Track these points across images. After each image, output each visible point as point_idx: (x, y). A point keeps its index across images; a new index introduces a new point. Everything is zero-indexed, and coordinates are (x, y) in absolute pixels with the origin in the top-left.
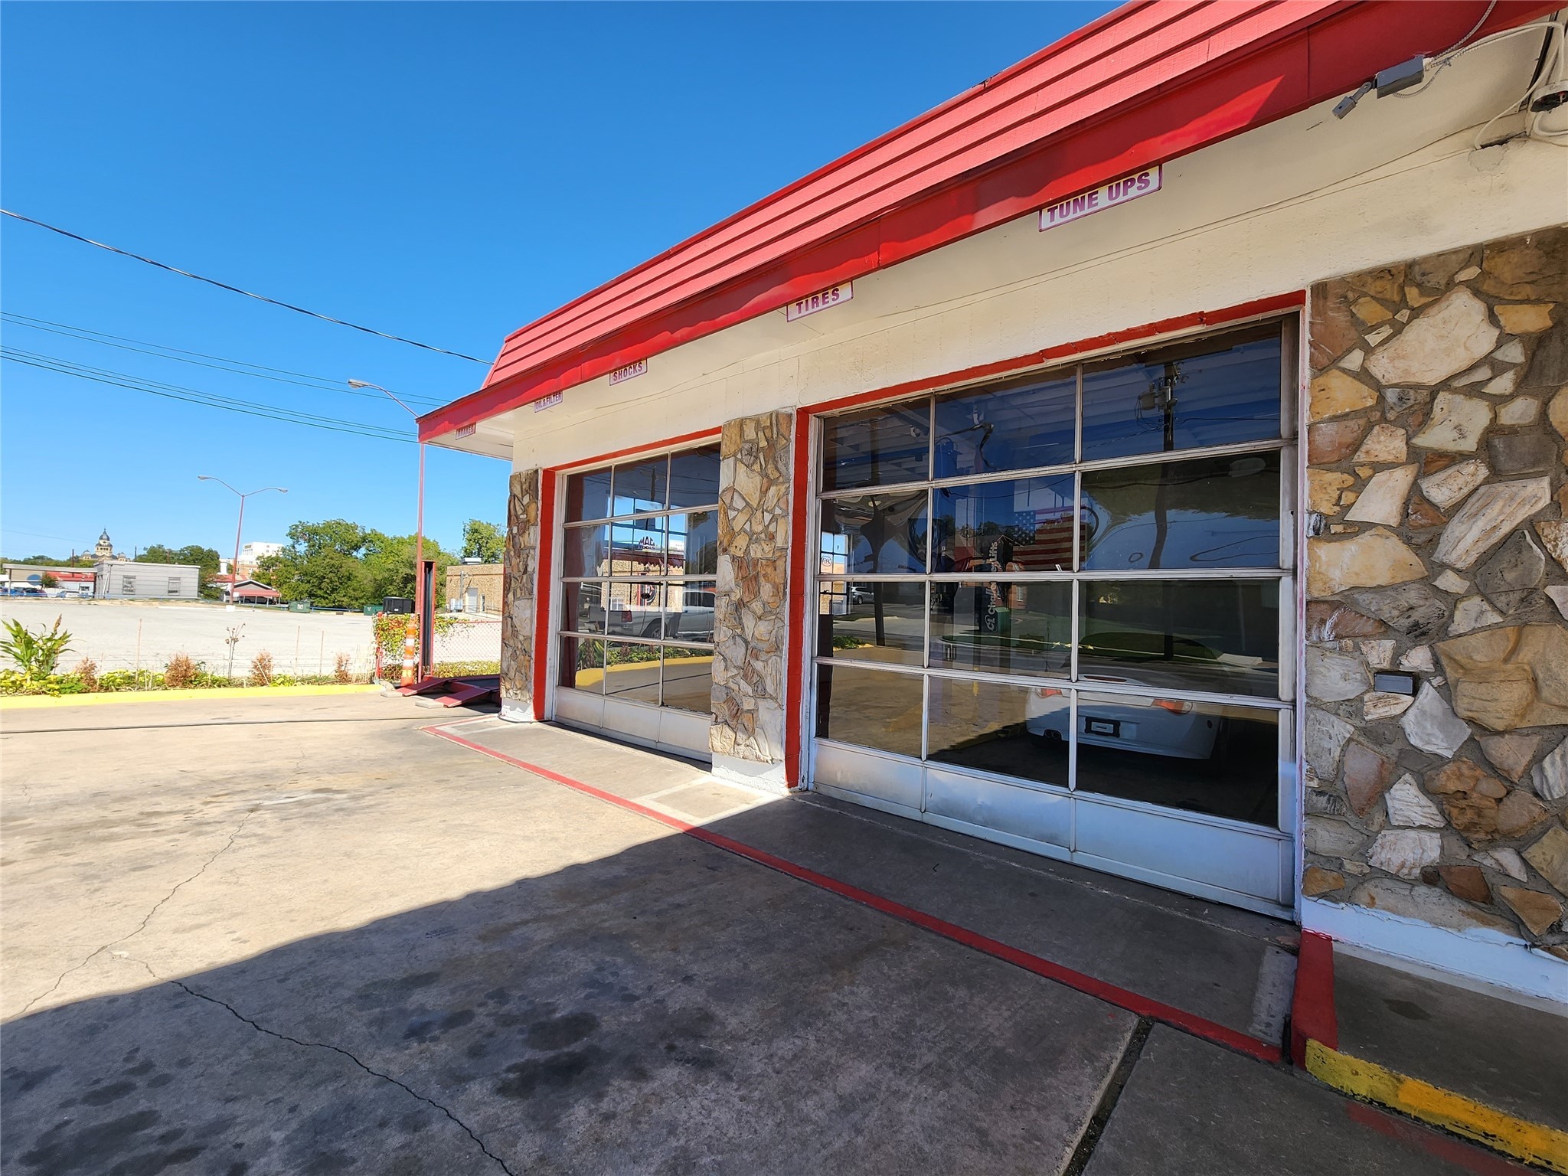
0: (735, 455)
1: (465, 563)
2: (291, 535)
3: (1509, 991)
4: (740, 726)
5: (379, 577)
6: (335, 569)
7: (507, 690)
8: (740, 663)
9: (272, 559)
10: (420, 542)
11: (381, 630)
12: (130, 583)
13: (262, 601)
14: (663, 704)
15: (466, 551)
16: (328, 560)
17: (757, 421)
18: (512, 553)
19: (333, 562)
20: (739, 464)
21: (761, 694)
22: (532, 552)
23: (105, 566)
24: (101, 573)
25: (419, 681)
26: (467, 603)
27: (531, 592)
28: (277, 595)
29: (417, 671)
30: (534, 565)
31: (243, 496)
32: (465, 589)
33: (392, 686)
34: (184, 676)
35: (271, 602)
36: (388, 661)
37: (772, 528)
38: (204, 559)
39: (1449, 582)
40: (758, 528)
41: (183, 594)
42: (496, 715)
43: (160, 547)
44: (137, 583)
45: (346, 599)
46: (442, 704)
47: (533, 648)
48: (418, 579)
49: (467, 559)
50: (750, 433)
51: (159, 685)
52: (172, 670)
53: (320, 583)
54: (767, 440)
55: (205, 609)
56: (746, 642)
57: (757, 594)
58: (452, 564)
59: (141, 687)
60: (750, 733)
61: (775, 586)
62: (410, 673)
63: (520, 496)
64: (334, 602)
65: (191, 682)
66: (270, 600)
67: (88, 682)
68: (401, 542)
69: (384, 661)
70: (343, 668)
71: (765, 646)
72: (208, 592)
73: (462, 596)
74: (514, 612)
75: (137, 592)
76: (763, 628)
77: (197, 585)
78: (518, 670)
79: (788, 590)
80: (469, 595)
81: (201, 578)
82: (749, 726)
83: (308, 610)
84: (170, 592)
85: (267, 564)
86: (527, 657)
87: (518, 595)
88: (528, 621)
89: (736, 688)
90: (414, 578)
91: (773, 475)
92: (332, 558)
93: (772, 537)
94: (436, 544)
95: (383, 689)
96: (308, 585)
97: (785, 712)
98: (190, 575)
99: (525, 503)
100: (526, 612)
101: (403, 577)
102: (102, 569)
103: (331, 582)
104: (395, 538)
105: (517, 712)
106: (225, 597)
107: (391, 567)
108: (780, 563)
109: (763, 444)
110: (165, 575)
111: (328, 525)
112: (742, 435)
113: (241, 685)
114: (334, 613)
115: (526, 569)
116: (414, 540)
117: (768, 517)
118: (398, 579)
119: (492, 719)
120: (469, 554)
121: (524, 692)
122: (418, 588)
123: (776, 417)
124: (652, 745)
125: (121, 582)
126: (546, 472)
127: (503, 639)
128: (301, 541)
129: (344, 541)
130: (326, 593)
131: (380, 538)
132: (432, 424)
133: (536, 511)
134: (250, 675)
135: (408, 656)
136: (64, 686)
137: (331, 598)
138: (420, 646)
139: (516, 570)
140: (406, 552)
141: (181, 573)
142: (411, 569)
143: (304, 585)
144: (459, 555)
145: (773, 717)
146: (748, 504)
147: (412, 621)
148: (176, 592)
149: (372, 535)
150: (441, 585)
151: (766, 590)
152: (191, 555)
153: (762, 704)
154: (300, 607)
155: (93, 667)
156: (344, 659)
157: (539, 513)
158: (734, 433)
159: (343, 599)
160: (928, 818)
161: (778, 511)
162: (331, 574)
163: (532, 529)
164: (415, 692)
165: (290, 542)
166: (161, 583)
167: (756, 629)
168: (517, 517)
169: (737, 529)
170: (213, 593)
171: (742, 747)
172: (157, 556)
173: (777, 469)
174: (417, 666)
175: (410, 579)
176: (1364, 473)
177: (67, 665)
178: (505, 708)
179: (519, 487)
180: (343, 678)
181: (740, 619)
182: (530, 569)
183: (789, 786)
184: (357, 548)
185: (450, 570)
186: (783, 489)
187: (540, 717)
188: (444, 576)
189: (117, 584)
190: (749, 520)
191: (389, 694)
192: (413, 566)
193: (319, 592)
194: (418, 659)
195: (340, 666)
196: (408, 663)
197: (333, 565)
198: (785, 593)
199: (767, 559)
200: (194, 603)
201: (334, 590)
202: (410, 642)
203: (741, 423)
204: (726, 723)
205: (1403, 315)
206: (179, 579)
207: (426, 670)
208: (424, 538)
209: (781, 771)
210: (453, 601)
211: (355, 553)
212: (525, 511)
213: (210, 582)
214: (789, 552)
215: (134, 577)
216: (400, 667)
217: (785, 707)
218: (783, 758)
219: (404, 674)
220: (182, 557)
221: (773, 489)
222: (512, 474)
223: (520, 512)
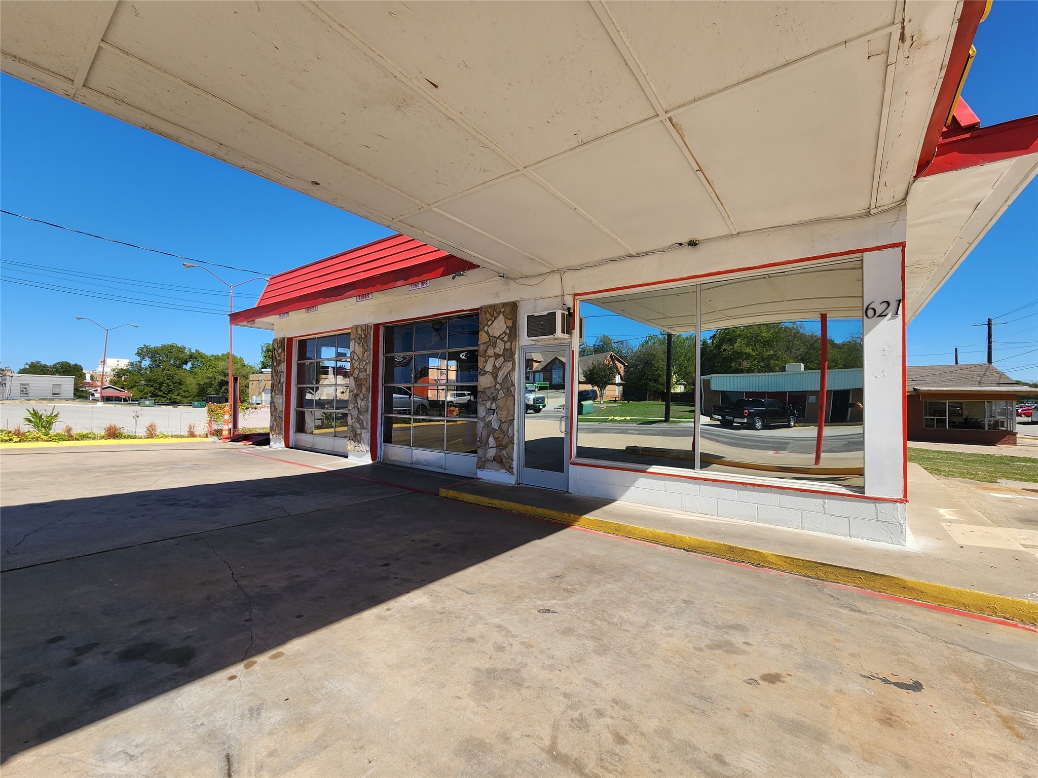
0: (355, 339)
1: (262, 372)
2: (138, 354)
3: (505, 483)
4: (356, 440)
5: (202, 383)
6: (171, 377)
7: (273, 435)
8: (356, 417)
9: (124, 370)
10: (230, 358)
11: (211, 411)
12: (25, 388)
13: (118, 399)
14: (335, 436)
15: (263, 364)
16: (165, 372)
17: (361, 326)
18: (274, 374)
19: (169, 372)
20: (356, 343)
21: (362, 428)
22: (282, 374)
23: (8, 378)
24: (4, 382)
25: (232, 436)
26: (263, 399)
27: (282, 391)
28: (129, 395)
29: (231, 432)
30: (283, 379)
31: (107, 330)
32: (262, 389)
33: (218, 439)
34: (113, 433)
35: (125, 400)
36: (215, 427)
37: (366, 368)
38: (74, 370)
39: (498, 386)
40: (362, 367)
41: (63, 395)
42: (268, 446)
43: (38, 362)
44: (31, 388)
45: (179, 397)
46: (243, 444)
47: (283, 416)
48: (230, 384)
49: (263, 370)
50: (359, 332)
51: (102, 437)
52: (107, 431)
53: (160, 387)
54: (364, 335)
55: (79, 405)
56: (358, 409)
57: (361, 391)
58: (253, 373)
59: (94, 439)
60: (359, 442)
61: (366, 388)
62: (227, 432)
63: (277, 349)
64: (170, 399)
65: (117, 436)
66: (124, 398)
67: (69, 436)
68: (217, 358)
69: (213, 427)
70: (192, 430)
71: (363, 410)
72: (80, 394)
73: (260, 394)
74: (275, 400)
75: (30, 395)
76: (363, 403)
77: (73, 389)
78: (277, 426)
79: (371, 390)
80: (265, 394)
81: (75, 384)
82: (359, 439)
83: (153, 405)
84: (54, 394)
85: (120, 373)
86: (281, 420)
87: (277, 393)
88: (281, 404)
89: (355, 426)
90: (227, 383)
91: (366, 348)
92: (168, 370)
93: (366, 371)
94: (241, 360)
95: (213, 440)
96: (151, 388)
97: (370, 433)
98: (67, 383)
99: (279, 352)
100: (280, 400)
101: (219, 382)
102: (5, 379)
103: (168, 386)
104: (213, 356)
105: (277, 444)
106: (91, 398)
107: (211, 375)
108: (368, 380)
109: (363, 336)
110: (51, 383)
111: (164, 348)
112: (357, 332)
113: (141, 438)
114: (171, 407)
115: (280, 381)
116: (227, 357)
117: (364, 363)
118: (216, 383)
119: (266, 448)
120: (264, 366)
121: (280, 435)
122: (230, 389)
123: (367, 326)
124: (331, 452)
125: (19, 388)
126: (288, 339)
127: (271, 412)
128: (147, 358)
129: (177, 358)
130: (164, 393)
131: (202, 356)
132: (236, 318)
133: (284, 356)
134: (145, 434)
135: (226, 424)
136: (60, 438)
137: (169, 396)
138: (232, 420)
139: (276, 381)
140: (221, 365)
141: (62, 381)
142: (225, 376)
143: (148, 388)
144: (258, 367)
145: (366, 435)
146: (359, 358)
147: (227, 406)
148: (58, 394)
149: (197, 354)
150: (246, 387)
151: (364, 389)
152: (62, 368)
153: (363, 431)
154: (147, 403)
155: (70, 429)
156: (192, 426)
157: (285, 357)
158: (354, 330)
159: (176, 397)
160: (413, 466)
161: (367, 361)
162: (168, 381)
163: (282, 364)
164: (230, 440)
165: (138, 359)
166: (47, 388)
167: (361, 404)
168: (276, 358)
169: (355, 367)
170: (83, 394)
171: (357, 447)
172: (36, 369)
173: (367, 345)
174: (230, 429)
175: (224, 383)
176: (487, 358)
177: (58, 428)
178: (272, 443)
179: (276, 345)
180: (192, 435)
181: (357, 400)
182: (281, 381)
183: (372, 460)
184: (186, 363)
185: (251, 377)
186: (369, 353)
187: (287, 446)
188: (248, 381)
189: (16, 390)
190: (359, 364)
191: (217, 441)
192: (226, 375)
193: (160, 393)
194: (231, 426)
195: (190, 429)
196: (226, 427)
197: (170, 375)
198: (369, 391)
199: (364, 378)
200: (72, 401)
201: (170, 391)
202: (227, 417)
203: (357, 327)
204: (352, 439)
205: (493, 318)
206: (60, 385)
207: (235, 431)
208: (233, 355)
209: (369, 454)
210: (254, 397)
211: (184, 366)
212: (279, 356)
213: (81, 387)
214: (371, 376)
215: (28, 385)
216: (222, 430)
217: (370, 431)
218: (369, 450)
219: (224, 433)
220: (55, 369)
221: (366, 353)
222: (273, 339)
223: (277, 356)
